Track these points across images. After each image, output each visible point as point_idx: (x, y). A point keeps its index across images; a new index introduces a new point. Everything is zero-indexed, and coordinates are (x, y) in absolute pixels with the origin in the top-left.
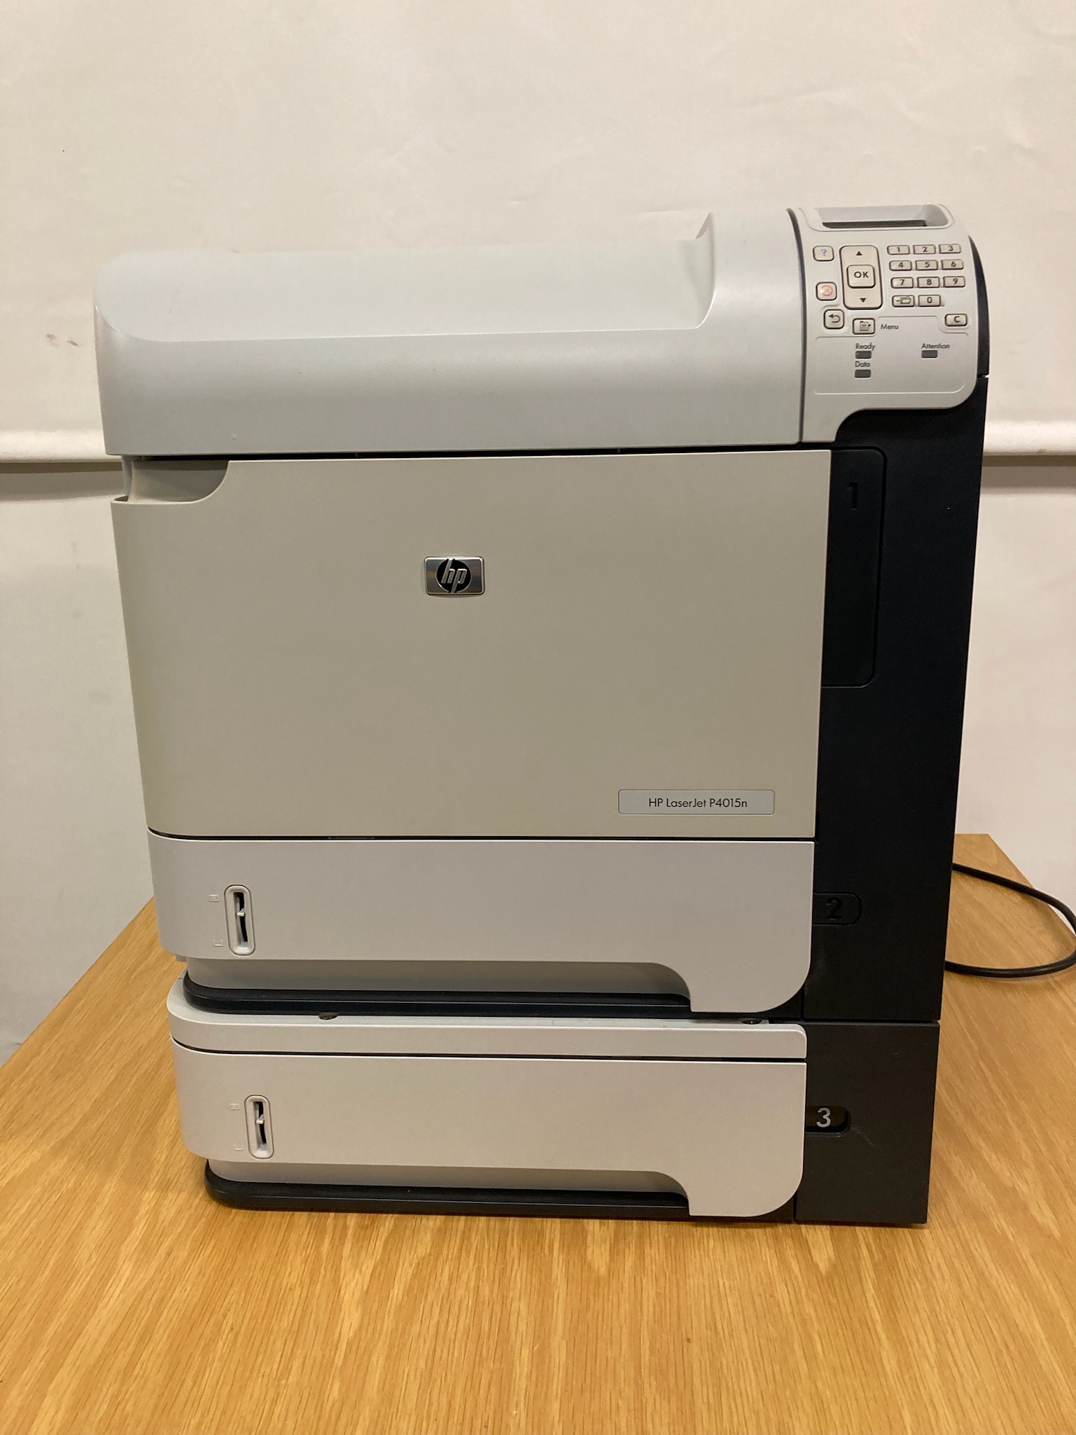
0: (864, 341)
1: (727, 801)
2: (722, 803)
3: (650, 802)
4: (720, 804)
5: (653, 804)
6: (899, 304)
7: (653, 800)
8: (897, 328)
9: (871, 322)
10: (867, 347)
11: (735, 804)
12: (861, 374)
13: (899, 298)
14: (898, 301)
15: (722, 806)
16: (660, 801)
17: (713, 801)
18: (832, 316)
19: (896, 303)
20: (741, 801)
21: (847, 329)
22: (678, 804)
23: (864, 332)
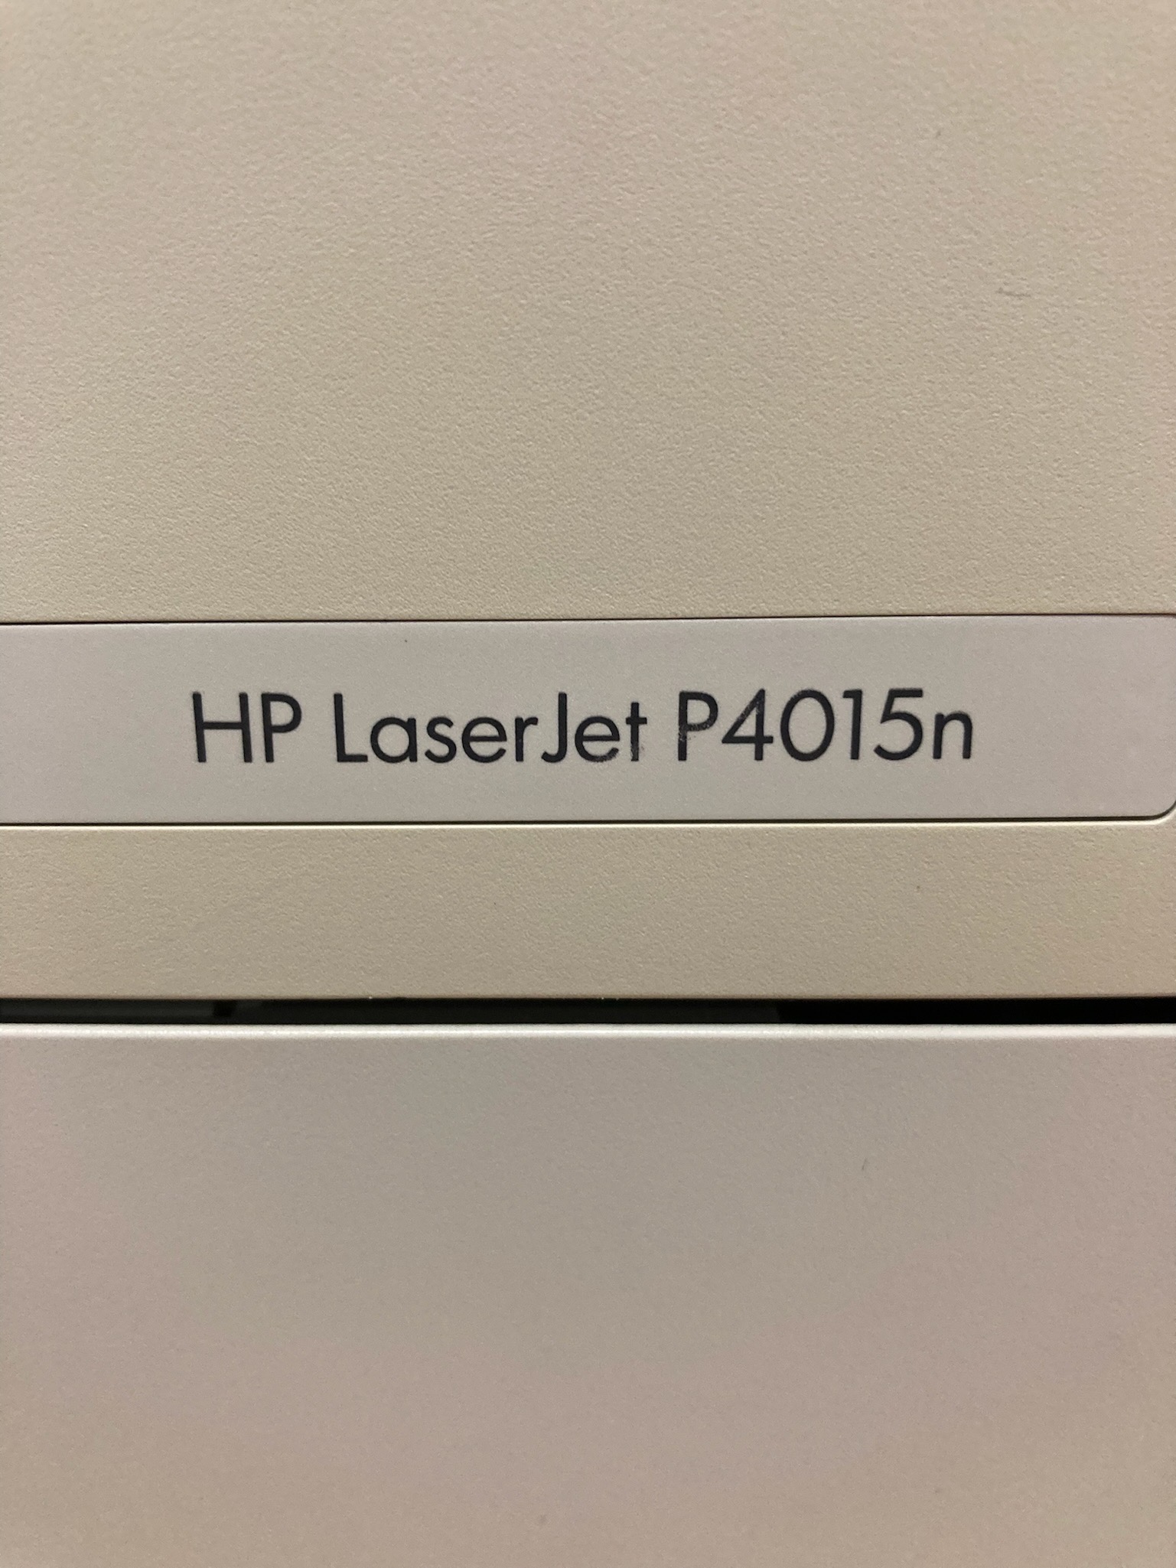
1: (809, 709)
2: (772, 727)
3: (201, 726)
4: (760, 740)
5: (224, 744)
7: (221, 707)
11: (876, 732)
15: (775, 751)
16: (281, 714)
17: (698, 711)
20: (925, 710)
22: (424, 742)
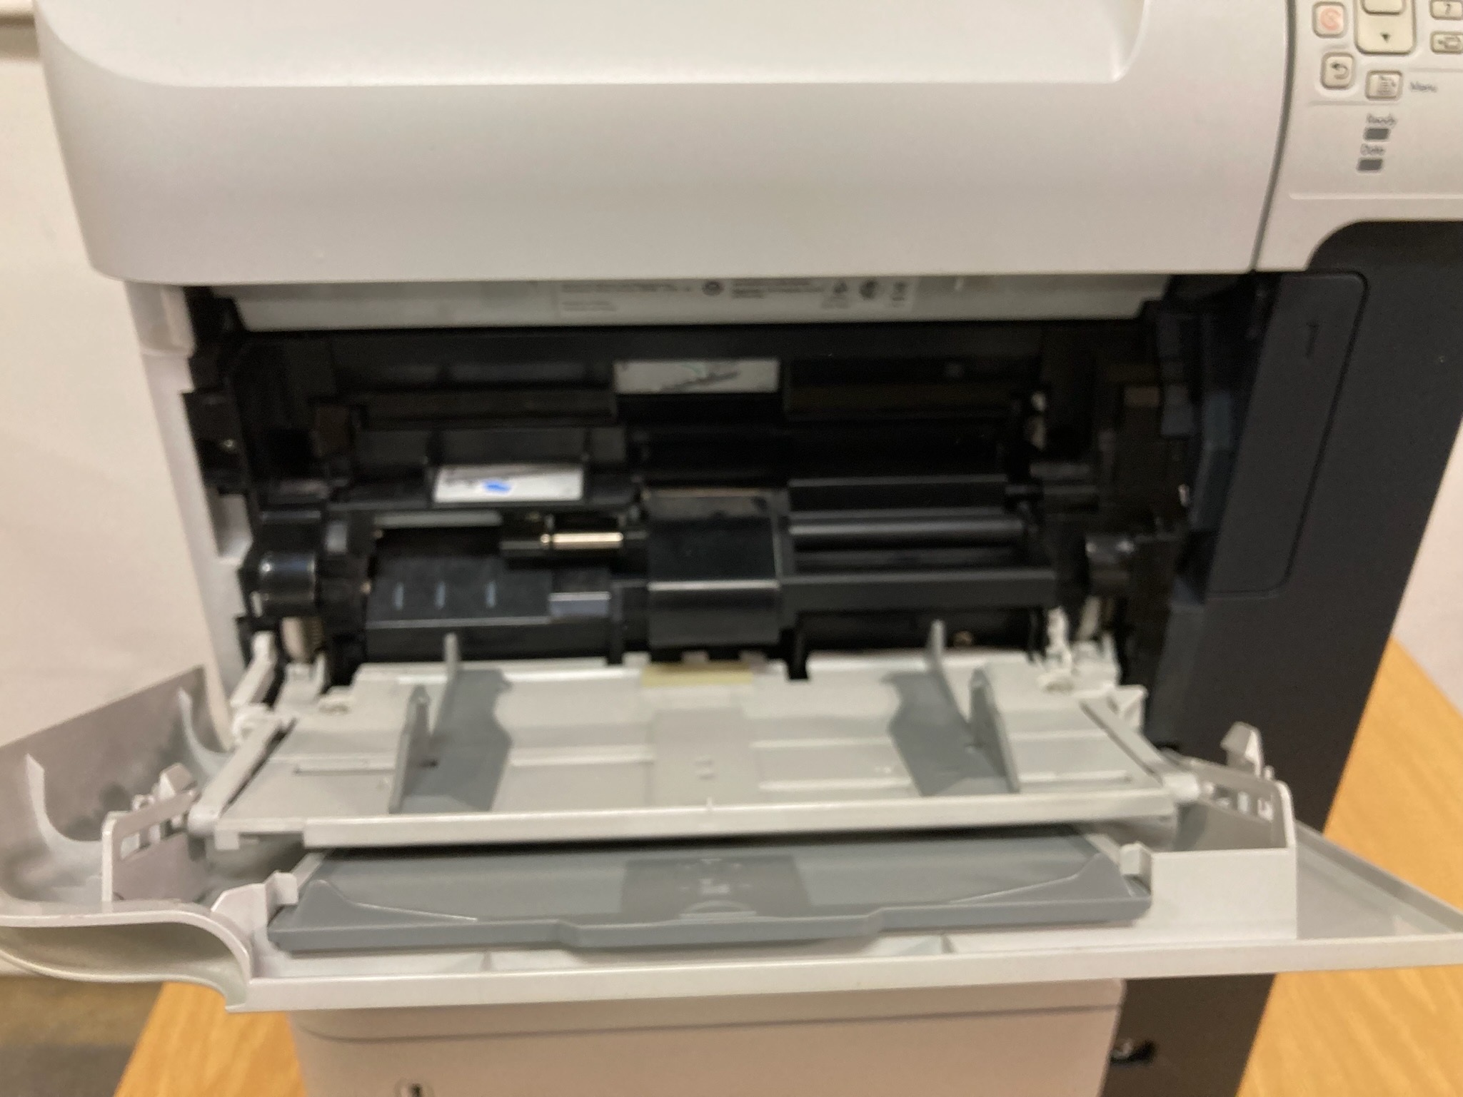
0: (1381, 110)
6: (1441, 47)
8: (1432, 89)
9: (1395, 78)
10: (1384, 121)
12: (1370, 165)
13: (1441, 37)
14: (1440, 42)
18: (1336, 66)
19: (1438, 46)
21: (1356, 90)
23: (1385, 95)
